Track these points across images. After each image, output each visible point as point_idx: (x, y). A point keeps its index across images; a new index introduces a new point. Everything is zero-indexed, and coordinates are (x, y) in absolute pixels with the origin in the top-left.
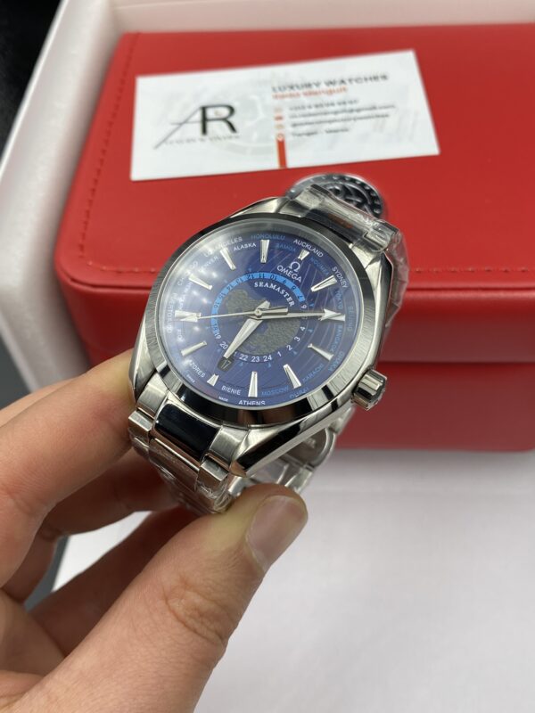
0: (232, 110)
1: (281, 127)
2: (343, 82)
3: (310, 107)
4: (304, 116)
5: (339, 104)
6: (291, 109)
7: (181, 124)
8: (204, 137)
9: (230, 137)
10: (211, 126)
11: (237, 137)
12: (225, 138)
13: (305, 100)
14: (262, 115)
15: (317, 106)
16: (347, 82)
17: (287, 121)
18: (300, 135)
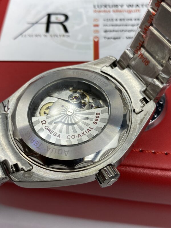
0: (67, 17)
1: (97, 31)
2: (137, 6)
3: (116, 20)
4: (113, 25)
5: (135, 20)
6: (104, 20)
7: (33, 24)
8: (47, 34)
9: (64, 36)
10: (52, 27)
11: (68, 36)
12: (60, 36)
13: (114, 15)
14: (85, 23)
15: (121, 20)
16: (141, 6)
17: (101, 28)
18: (109, 38)
